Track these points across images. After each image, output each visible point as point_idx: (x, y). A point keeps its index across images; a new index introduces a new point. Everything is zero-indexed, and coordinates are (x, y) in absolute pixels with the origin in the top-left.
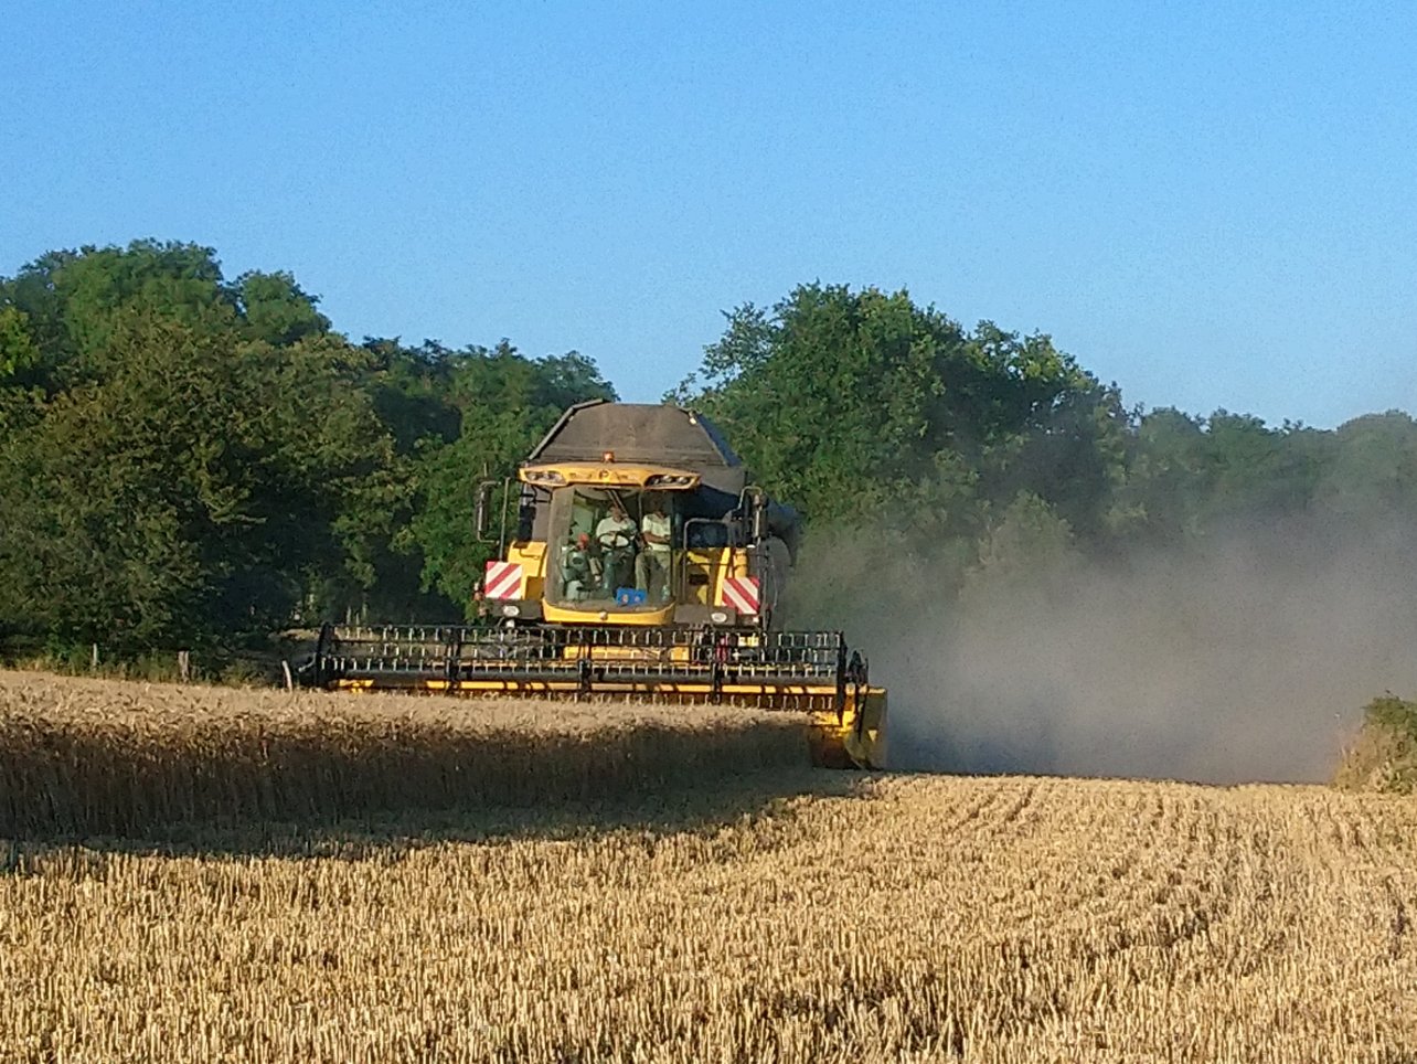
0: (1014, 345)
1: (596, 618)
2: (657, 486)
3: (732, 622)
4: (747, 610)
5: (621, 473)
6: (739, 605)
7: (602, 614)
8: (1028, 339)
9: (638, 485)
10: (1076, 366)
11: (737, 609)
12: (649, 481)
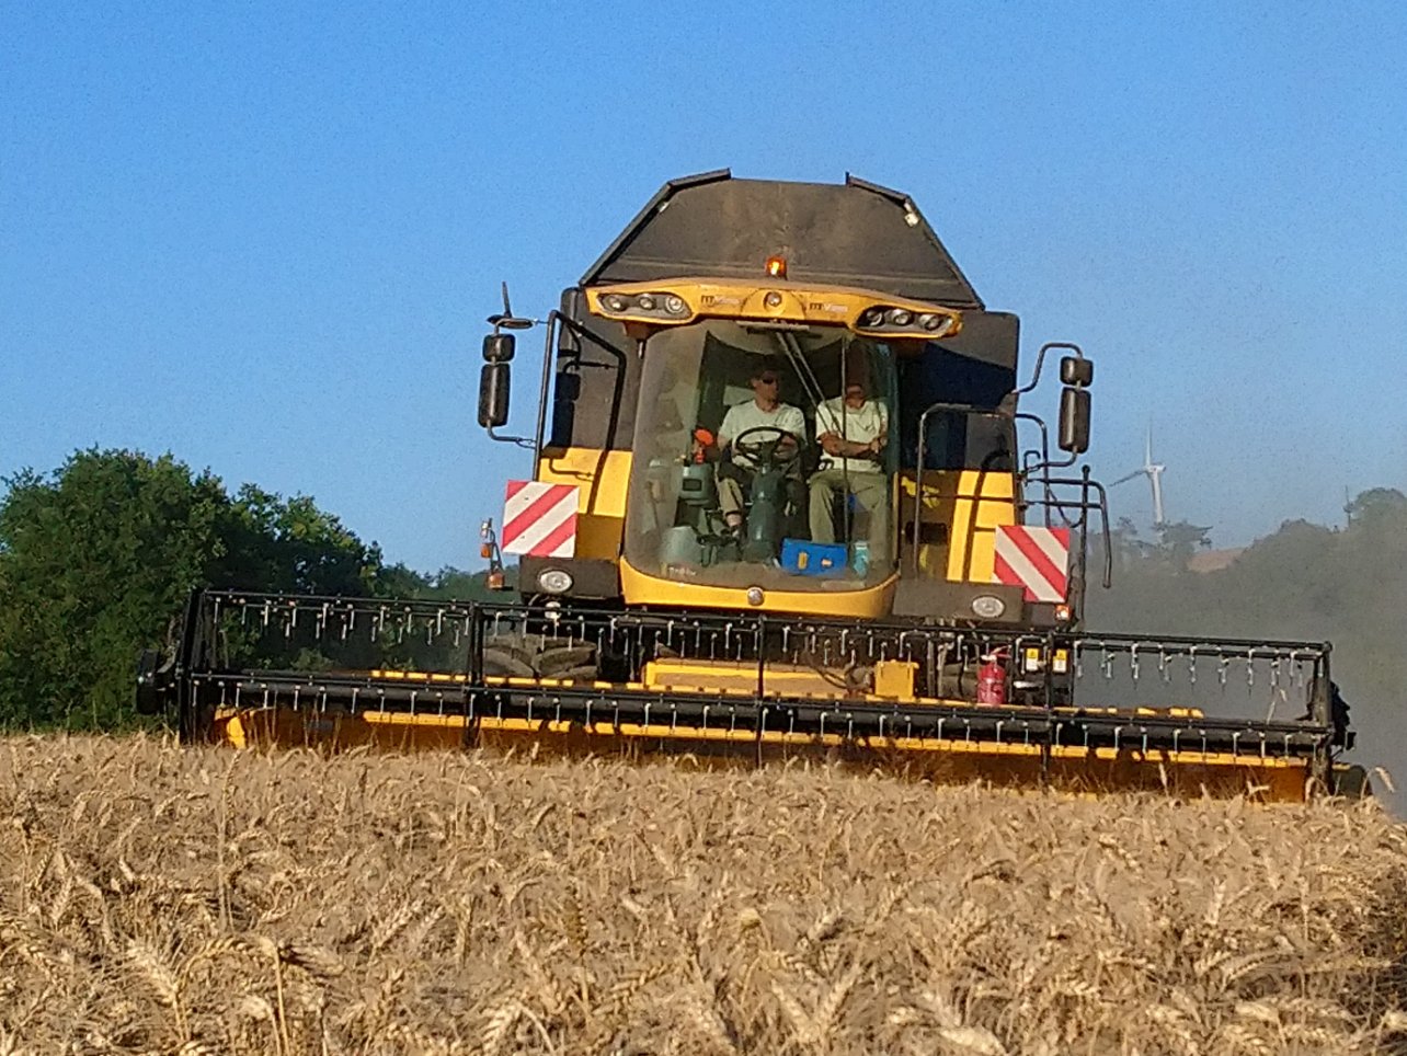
0: (277, 507)
1: (739, 599)
2: (876, 329)
3: (1013, 617)
4: (1044, 592)
5: (809, 298)
6: (1027, 582)
7: (752, 593)
8: (291, 500)
9: (843, 325)
10: (339, 528)
11: (1025, 589)
12: (863, 320)
